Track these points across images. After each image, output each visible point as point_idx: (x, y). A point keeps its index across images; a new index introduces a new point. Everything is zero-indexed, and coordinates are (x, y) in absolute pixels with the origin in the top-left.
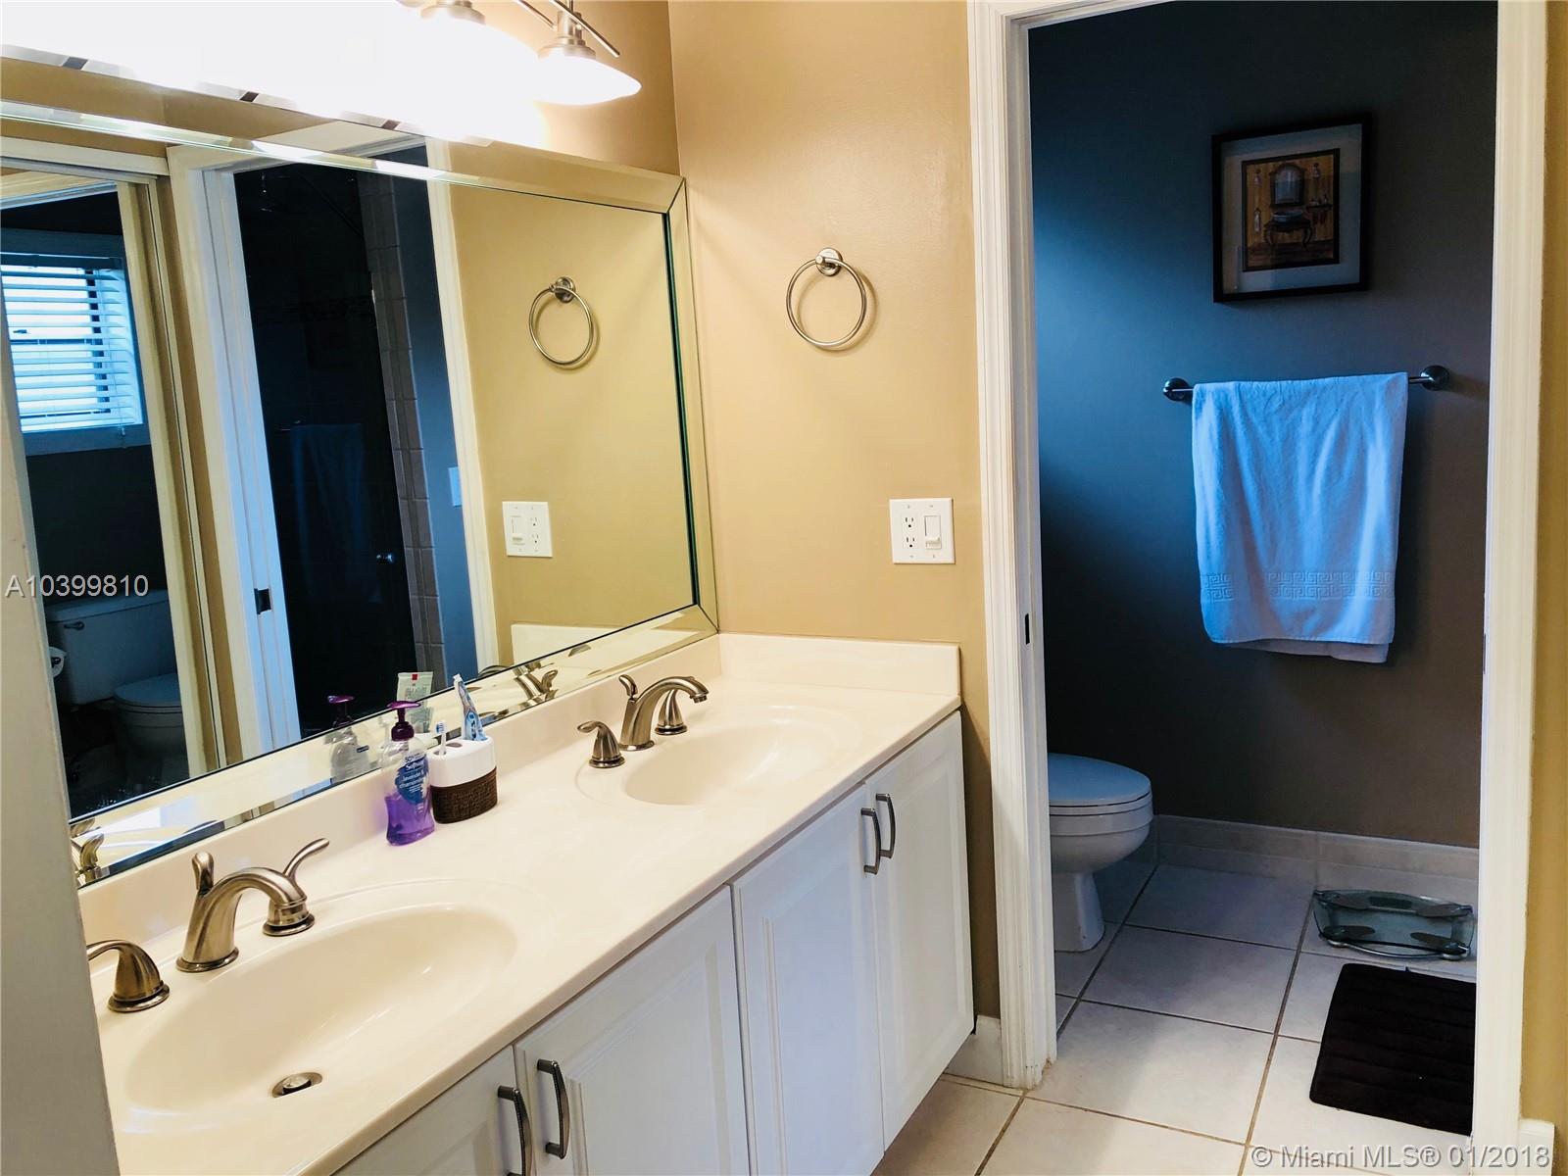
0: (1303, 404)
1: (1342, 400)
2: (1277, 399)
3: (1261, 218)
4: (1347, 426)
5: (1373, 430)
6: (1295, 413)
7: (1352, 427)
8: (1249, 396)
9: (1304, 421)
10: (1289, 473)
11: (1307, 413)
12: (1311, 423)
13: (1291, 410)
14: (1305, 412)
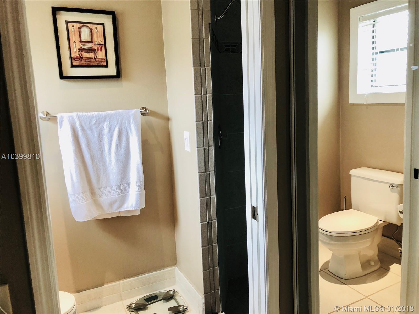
0: (104, 121)
1: (119, 119)
2: (94, 119)
3: (76, 46)
4: (121, 129)
5: (131, 130)
6: (101, 125)
7: (123, 129)
8: (82, 118)
9: (105, 128)
10: (101, 149)
11: (106, 124)
12: (108, 129)
13: (100, 124)
14: (105, 124)
